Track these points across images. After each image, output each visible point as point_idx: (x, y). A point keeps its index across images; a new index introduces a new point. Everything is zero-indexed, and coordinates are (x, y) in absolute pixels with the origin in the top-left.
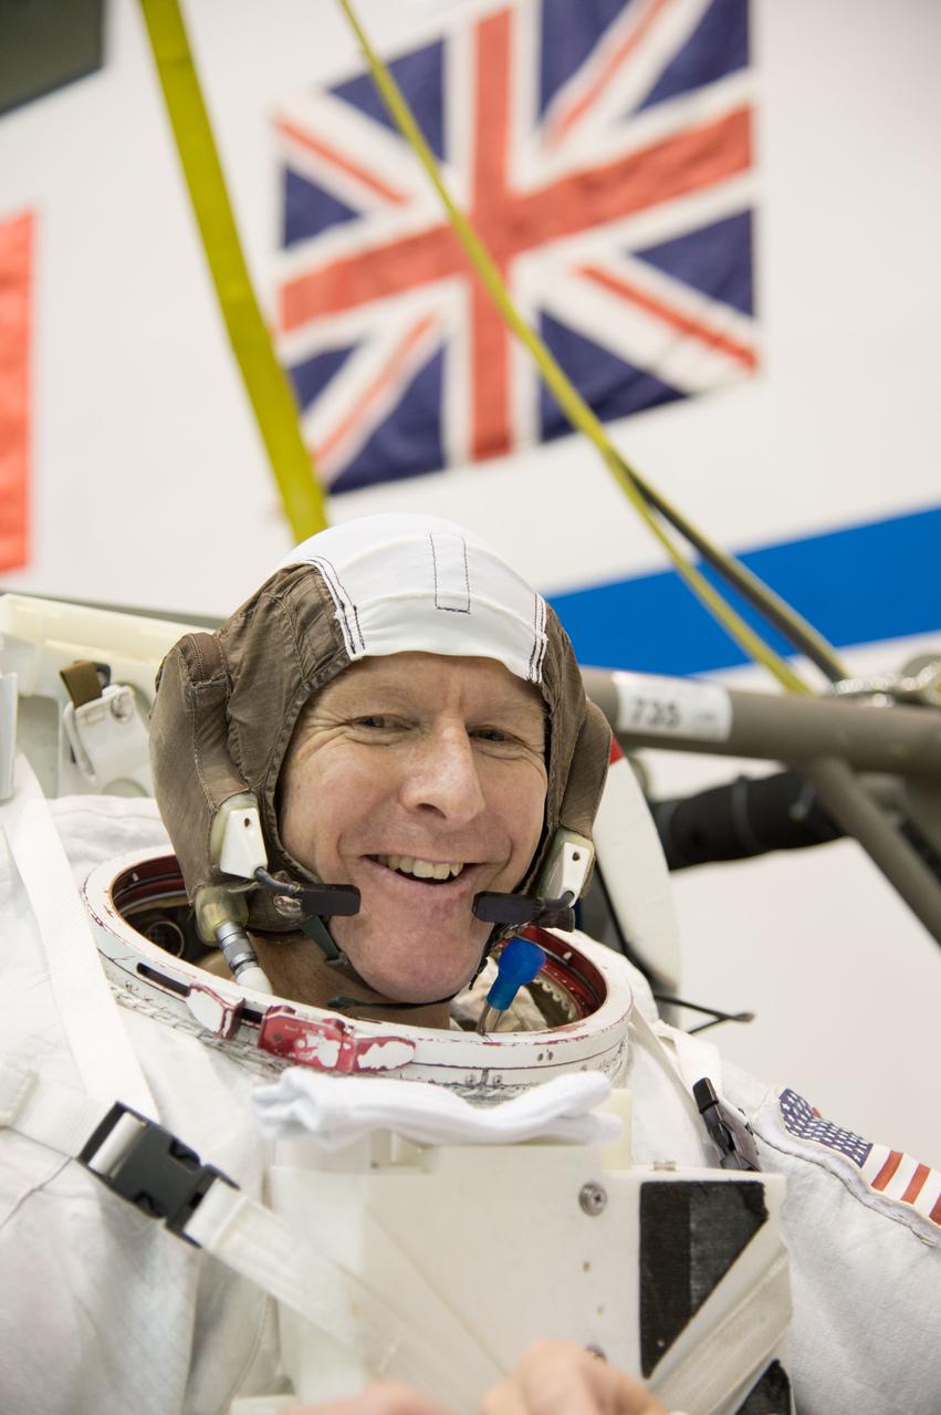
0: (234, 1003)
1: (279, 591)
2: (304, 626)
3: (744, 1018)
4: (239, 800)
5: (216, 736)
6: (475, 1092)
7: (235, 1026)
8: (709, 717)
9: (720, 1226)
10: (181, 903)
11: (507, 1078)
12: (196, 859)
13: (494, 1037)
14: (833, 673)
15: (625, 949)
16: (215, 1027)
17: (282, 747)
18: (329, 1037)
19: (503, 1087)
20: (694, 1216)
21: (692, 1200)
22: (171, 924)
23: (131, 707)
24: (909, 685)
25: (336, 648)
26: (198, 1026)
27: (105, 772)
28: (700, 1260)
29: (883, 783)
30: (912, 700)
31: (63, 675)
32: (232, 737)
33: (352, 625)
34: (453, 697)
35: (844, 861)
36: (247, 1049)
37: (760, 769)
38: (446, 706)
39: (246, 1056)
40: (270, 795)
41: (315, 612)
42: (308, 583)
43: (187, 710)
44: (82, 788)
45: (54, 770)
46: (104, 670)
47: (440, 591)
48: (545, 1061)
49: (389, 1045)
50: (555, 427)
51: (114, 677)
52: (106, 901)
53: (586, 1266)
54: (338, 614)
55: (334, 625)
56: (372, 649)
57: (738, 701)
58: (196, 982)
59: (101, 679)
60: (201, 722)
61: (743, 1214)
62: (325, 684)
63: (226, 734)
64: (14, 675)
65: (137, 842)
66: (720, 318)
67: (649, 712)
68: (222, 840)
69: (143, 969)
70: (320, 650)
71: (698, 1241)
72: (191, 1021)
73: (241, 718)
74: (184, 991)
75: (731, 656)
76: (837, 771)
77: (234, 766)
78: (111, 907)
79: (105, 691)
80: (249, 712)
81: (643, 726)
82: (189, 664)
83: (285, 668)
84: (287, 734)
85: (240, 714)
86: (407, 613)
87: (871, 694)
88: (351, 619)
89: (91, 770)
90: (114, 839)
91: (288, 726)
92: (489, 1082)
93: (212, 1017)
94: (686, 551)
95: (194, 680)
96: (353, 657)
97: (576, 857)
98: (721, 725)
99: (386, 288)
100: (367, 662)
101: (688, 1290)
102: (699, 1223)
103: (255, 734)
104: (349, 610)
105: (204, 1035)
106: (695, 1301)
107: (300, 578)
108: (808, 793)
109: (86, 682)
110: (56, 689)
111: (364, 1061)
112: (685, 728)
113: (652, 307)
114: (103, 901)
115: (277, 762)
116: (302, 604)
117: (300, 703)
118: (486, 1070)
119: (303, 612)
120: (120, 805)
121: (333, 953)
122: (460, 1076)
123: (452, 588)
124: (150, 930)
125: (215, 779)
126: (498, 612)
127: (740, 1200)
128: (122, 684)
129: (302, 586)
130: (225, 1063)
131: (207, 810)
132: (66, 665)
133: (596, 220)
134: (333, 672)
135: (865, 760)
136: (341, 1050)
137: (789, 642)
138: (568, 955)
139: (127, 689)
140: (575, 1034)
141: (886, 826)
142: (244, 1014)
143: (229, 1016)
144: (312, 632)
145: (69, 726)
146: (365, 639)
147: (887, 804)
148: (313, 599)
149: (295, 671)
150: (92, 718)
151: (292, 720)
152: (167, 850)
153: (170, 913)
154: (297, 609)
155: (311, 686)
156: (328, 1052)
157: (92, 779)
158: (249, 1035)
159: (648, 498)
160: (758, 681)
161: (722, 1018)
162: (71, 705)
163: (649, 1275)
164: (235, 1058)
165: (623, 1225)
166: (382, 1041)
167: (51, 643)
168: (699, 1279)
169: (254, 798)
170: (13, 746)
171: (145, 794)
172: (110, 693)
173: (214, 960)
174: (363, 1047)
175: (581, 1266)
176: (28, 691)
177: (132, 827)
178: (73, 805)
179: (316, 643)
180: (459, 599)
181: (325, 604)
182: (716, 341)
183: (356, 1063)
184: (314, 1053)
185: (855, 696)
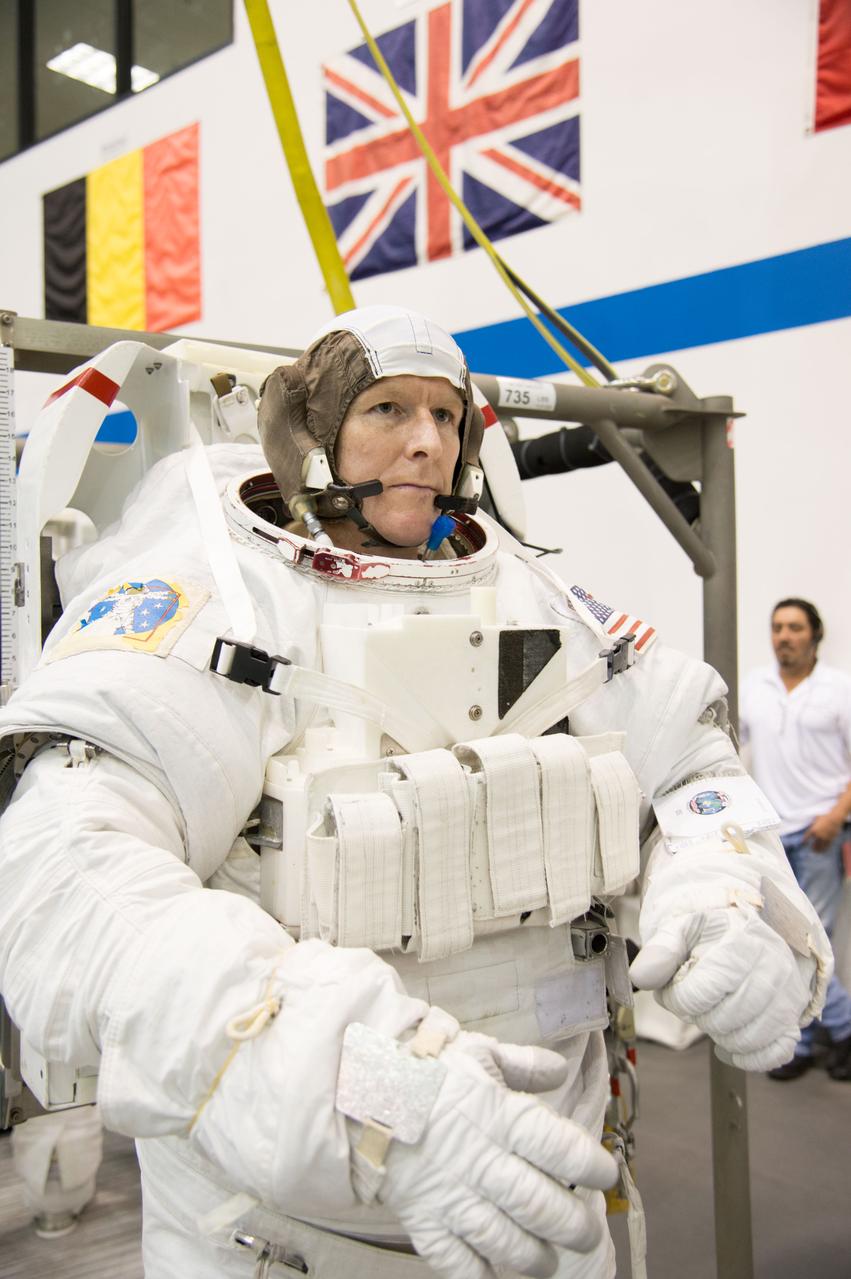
0: (300, 547)
1: (332, 343)
2: (349, 361)
3: (557, 551)
4: (317, 450)
5: (301, 418)
6: (420, 589)
7: (301, 558)
8: (545, 399)
9: (537, 651)
10: (276, 496)
11: (436, 582)
12: (292, 481)
13: (429, 563)
14: (609, 375)
15: (499, 519)
16: (292, 559)
17: (338, 424)
18: (347, 562)
19: (434, 587)
20: (525, 646)
21: (525, 639)
22: (270, 507)
23: (247, 397)
24: (647, 381)
25: (367, 372)
26: (283, 557)
27: (235, 431)
28: (528, 666)
29: (634, 432)
30: (648, 389)
31: (212, 381)
32: (309, 418)
33: (375, 361)
34: (425, 396)
35: (612, 473)
36: (307, 569)
37: (572, 425)
38: (421, 401)
39: (307, 572)
40: (331, 448)
41: (354, 354)
42: (348, 339)
43: (285, 405)
44: (224, 440)
45: (210, 429)
46: (233, 378)
47: (418, 343)
48: (454, 574)
49: (377, 566)
50: (470, 243)
51: (238, 382)
52: (237, 496)
53: (473, 670)
54: (367, 355)
55: (365, 361)
56: (386, 373)
57: (559, 389)
58: (281, 536)
59: (232, 383)
60: (292, 411)
61: (549, 644)
62: (361, 391)
63: (305, 418)
64: (187, 381)
65: (252, 466)
66: (560, 180)
67: (514, 396)
68: (308, 471)
69: (255, 530)
70: (359, 374)
71: (527, 658)
72: (280, 555)
73: (315, 408)
74: (276, 541)
75: (560, 367)
76: (610, 426)
77: (311, 433)
78: (239, 499)
79: (233, 389)
80: (319, 405)
81: (511, 404)
82: (286, 381)
83: (339, 384)
84: (341, 417)
85: (315, 406)
86: (401, 355)
87: (628, 386)
88: (374, 357)
89: (228, 429)
90: (240, 465)
91: (341, 413)
92: (427, 584)
93: (290, 554)
94: (535, 310)
95: (289, 389)
96: (377, 377)
97: (477, 478)
98: (551, 404)
99: (384, 165)
100: (384, 379)
101: (522, 680)
102: (528, 649)
103: (321, 417)
104: (373, 353)
105: (286, 562)
106: (525, 685)
107: (343, 337)
108: (596, 438)
109: (224, 384)
110: (209, 388)
111: (365, 575)
112: (532, 405)
113: (525, 173)
114: (234, 496)
115: (336, 431)
116: (346, 350)
117: (348, 401)
118: (425, 579)
119: (348, 354)
120: (242, 448)
121: (363, 525)
122: (413, 582)
123: (423, 342)
124: (260, 510)
125: (302, 440)
126: (444, 353)
127: (548, 638)
128: (242, 385)
129: (344, 341)
130: (297, 575)
131: (299, 456)
132: (213, 375)
133: (496, 126)
134: (366, 385)
135: (623, 423)
136: (353, 569)
137: (587, 359)
138: (468, 522)
139: (244, 388)
140: (469, 561)
141: (634, 454)
142: (305, 552)
143: (298, 552)
144: (353, 364)
145: (216, 407)
146: (382, 368)
147: (634, 443)
148: (352, 347)
149: (345, 385)
150: (227, 403)
151: (344, 410)
152: (267, 470)
153: (269, 502)
154: (344, 353)
155: (354, 392)
156: (347, 570)
157: (228, 434)
158: (309, 562)
159: (516, 282)
160: (570, 379)
161: (546, 552)
162: (216, 396)
163: (503, 673)
164: (302, 573)
165: (492, 650)
166: (373, 565)
167: (205, 364)
168: (528, 675)
169: (323, 450)
170: (188, 418)
171: (256, 442)
172: (236, 390)
173: (292, 526)
174: (365, 568)
175: (470, 670)
176: (195, 389)
177: (249, 459)
178: (219, 449)
179: (356, 370)
180: (426, 347)
181: (358, 350)
182: (558, 192)
183: (361, 576)
184: (340, 571)
185: (620, 387)
